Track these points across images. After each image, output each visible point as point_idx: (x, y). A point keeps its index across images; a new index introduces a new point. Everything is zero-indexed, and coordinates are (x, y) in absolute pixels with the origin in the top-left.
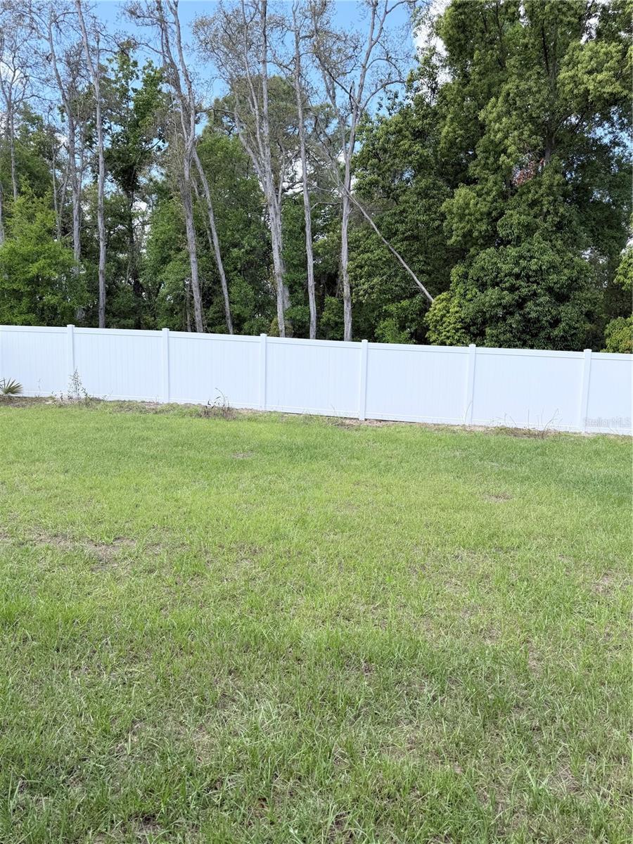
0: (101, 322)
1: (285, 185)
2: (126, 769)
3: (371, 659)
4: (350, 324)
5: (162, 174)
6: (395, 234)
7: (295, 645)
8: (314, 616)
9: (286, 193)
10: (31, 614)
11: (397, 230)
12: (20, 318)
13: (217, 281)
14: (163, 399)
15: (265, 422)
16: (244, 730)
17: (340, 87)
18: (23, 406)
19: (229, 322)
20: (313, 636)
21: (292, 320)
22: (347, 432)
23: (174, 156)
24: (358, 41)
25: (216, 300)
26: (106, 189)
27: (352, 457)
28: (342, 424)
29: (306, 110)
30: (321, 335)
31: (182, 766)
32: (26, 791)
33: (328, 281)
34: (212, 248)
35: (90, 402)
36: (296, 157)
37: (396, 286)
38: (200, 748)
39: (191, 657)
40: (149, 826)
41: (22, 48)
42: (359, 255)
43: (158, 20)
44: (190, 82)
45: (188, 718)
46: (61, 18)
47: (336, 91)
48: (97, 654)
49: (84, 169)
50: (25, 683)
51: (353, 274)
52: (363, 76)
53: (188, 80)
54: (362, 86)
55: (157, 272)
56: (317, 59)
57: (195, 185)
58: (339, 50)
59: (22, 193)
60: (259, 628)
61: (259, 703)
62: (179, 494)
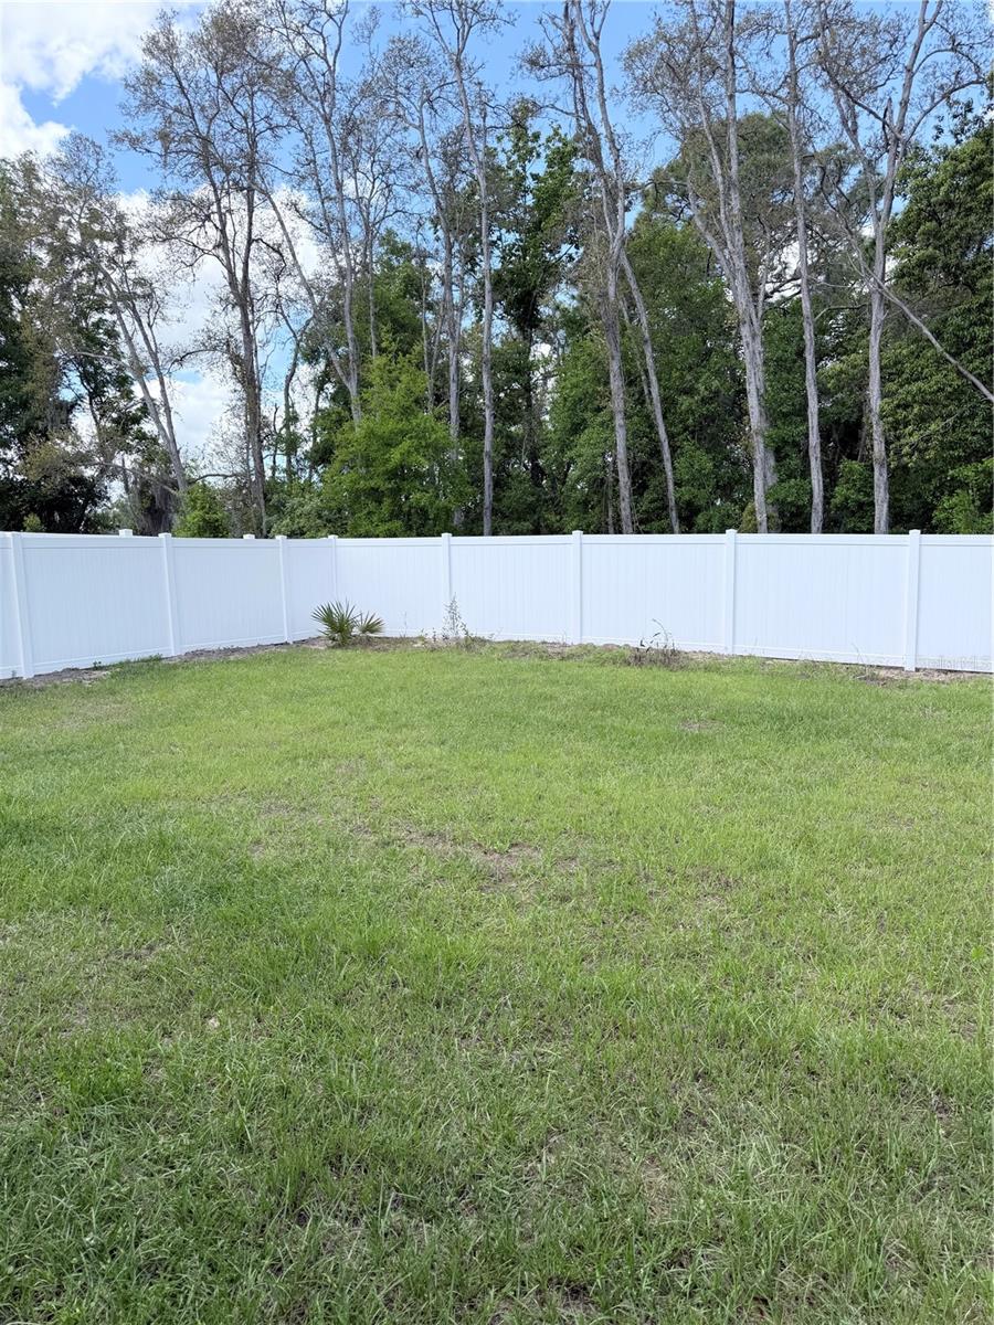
0: (487, 528)
1: (769, 287)
2: (540, 1204)
3: (947, 1091)
4: (886, 505)
5: (573, 297)
6: (970, 345)
7: (805, 1044)
8: (836, 1003)
9: (770, 300)
10: (401, 948)
11: (974, 338)
12: (382, 528)
13: (656, 452)
14: (573, 639)
15: (734, 673)
16: (724, 1177)
17: (866, 112)
18: (385, 650)
19: (674, 514)
20: (836, 1035)
21: (780, 505)
22: (882, 691)
23: (592, 266)
24: (900, 30)
25: (653, 482)
26: (494, 331)
27: (894, 735)
28: (873, 678)
29: (806, 160)
30: (830, 526)
31: (626, 1217)
32: (401, 1210)
33: (845, 435)
34: (648, 401)
35: (472, 644)
36: (789, 239)
37: (974, 434)
38: (653, 1192)
39: (632, 1042)
40: (577, 1302)
41: (384, 148)
42: (901, 386)
43: (569, 66)
44: (618, 150)
45: (632, 1140)
46: (436, 94)
47: (859, 121)
48: (492, 1018)
49: (464, 305)
50: (397, 1048)
51: (890, 419)
52: (907, 87)
53: (614, 146)
54: (906, 103)
55: (565, 446)
56: (825, 73)
57: (623, 306)
58: (864, 51)
59: (382, 351)
60: (742, 1010)
61: (747, 1135)
62: (601, 783)
